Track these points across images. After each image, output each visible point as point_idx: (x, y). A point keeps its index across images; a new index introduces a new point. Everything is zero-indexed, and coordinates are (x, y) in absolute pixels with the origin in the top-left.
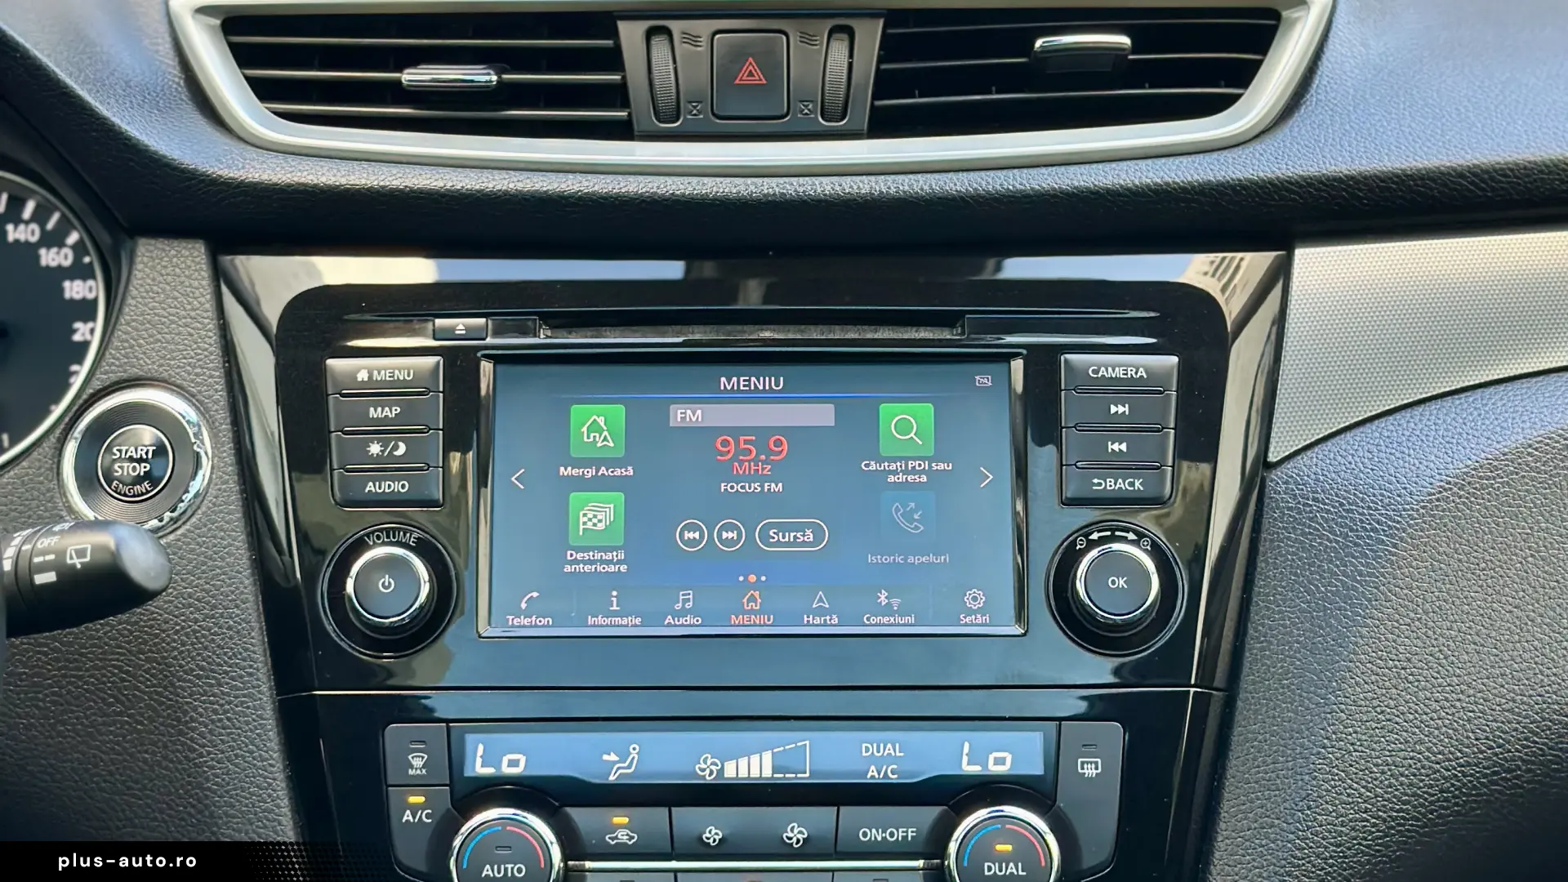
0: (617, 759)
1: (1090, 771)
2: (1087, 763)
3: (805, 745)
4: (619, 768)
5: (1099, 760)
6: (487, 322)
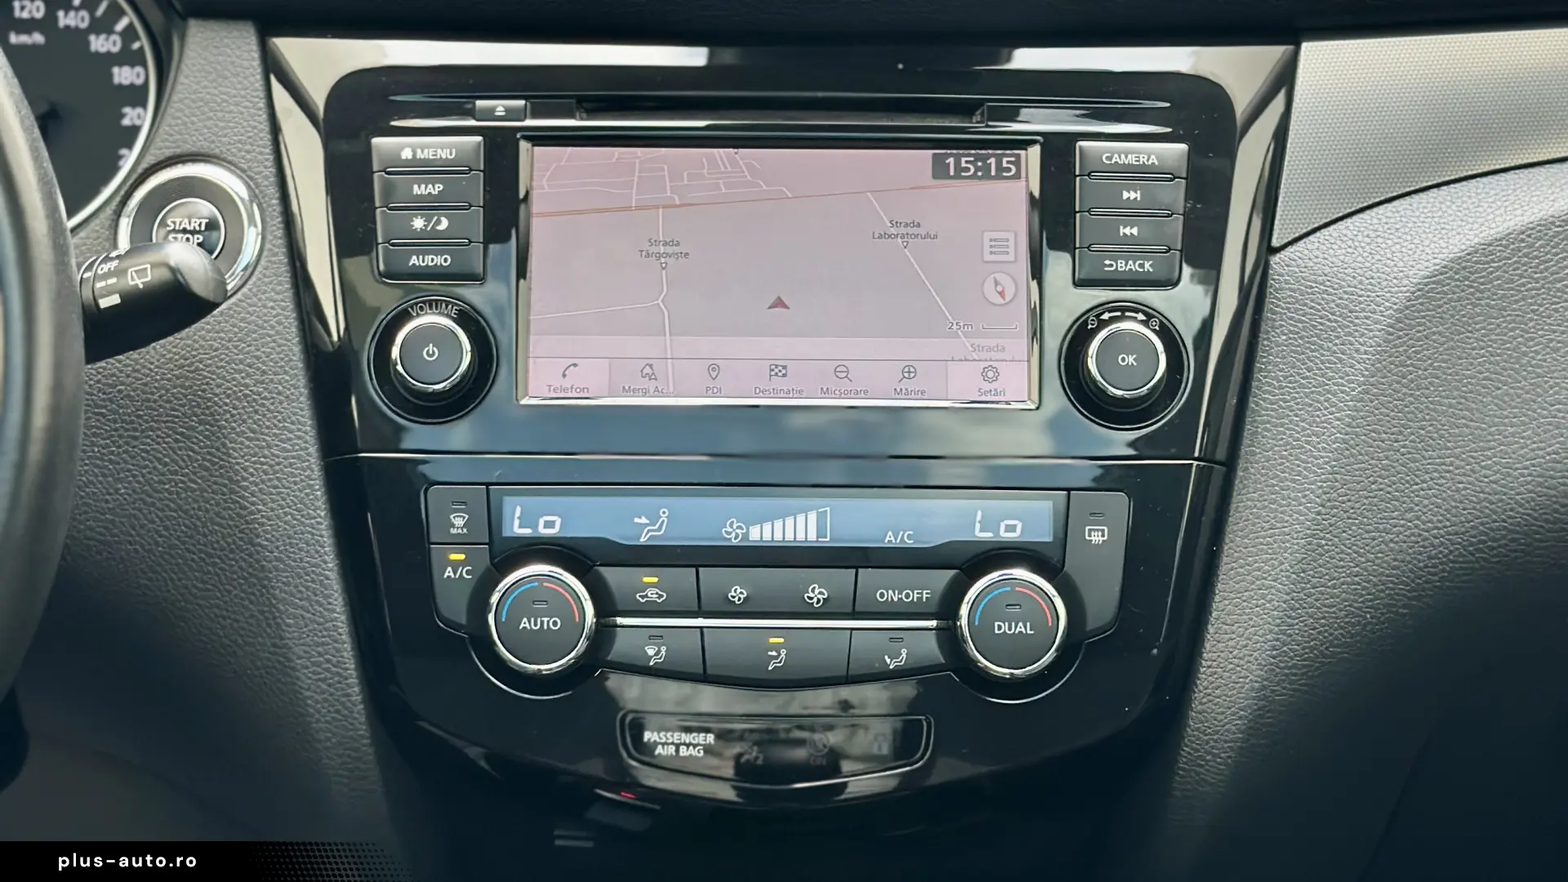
0: (648, 522)
1: (1096, 538)
2: (1094, 530)
3: (826, 511)
4: (649, 531)
5: (1105, 528)
6: (526, 105)
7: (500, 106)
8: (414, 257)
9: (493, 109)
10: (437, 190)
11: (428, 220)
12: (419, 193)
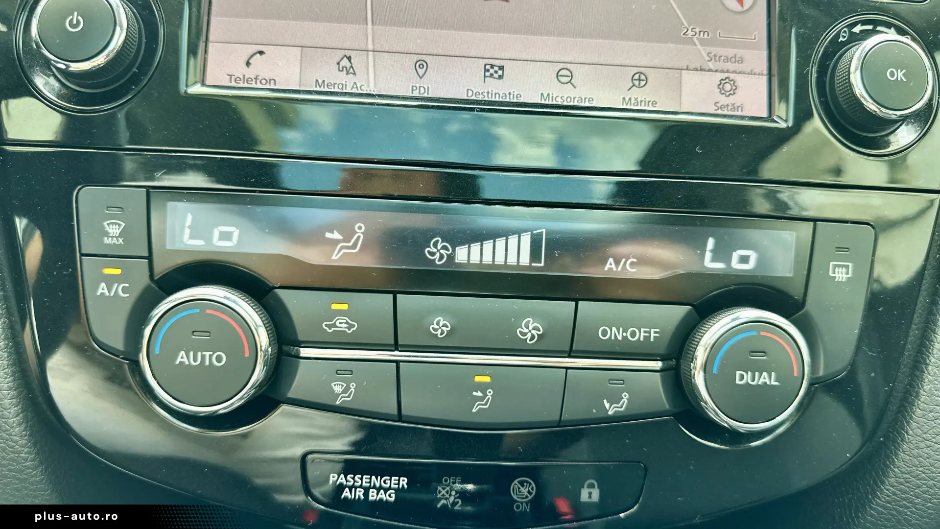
0: (339, 237)
1: (841, 275)
2: (839, 266)
3: (542, 232)
4: (342, 248)
5: (850, 264)
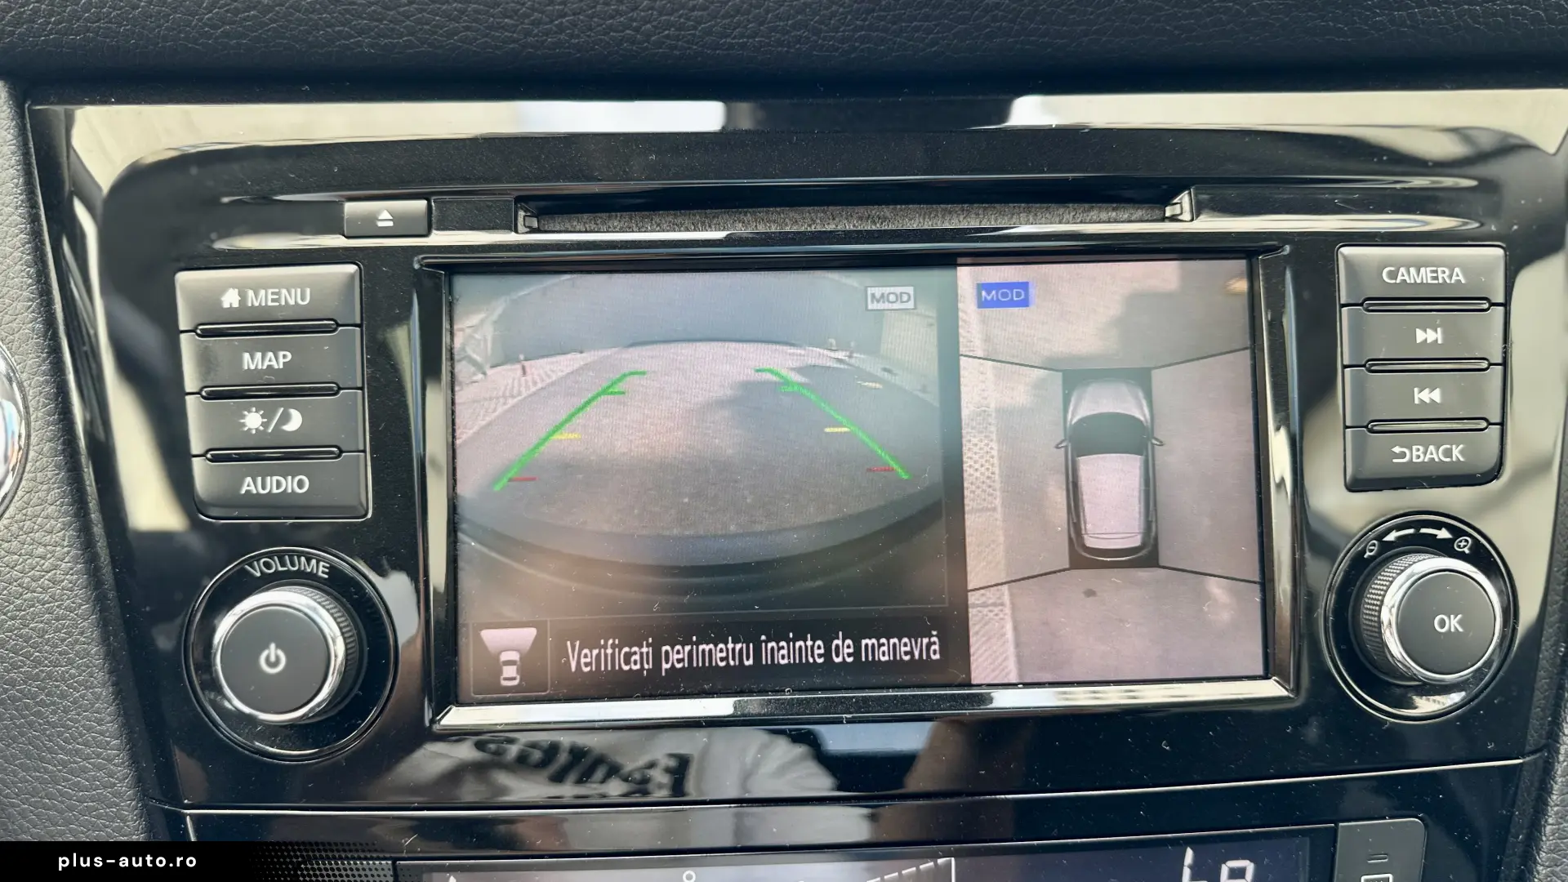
3: (951, 861)
5: (1390, 875)
6: (429, 207)
7: (385, 212)
8: (249, 480)
9: (372, 218)
10: (281, 360)
11: (268, 415)
12: (252, 367)
